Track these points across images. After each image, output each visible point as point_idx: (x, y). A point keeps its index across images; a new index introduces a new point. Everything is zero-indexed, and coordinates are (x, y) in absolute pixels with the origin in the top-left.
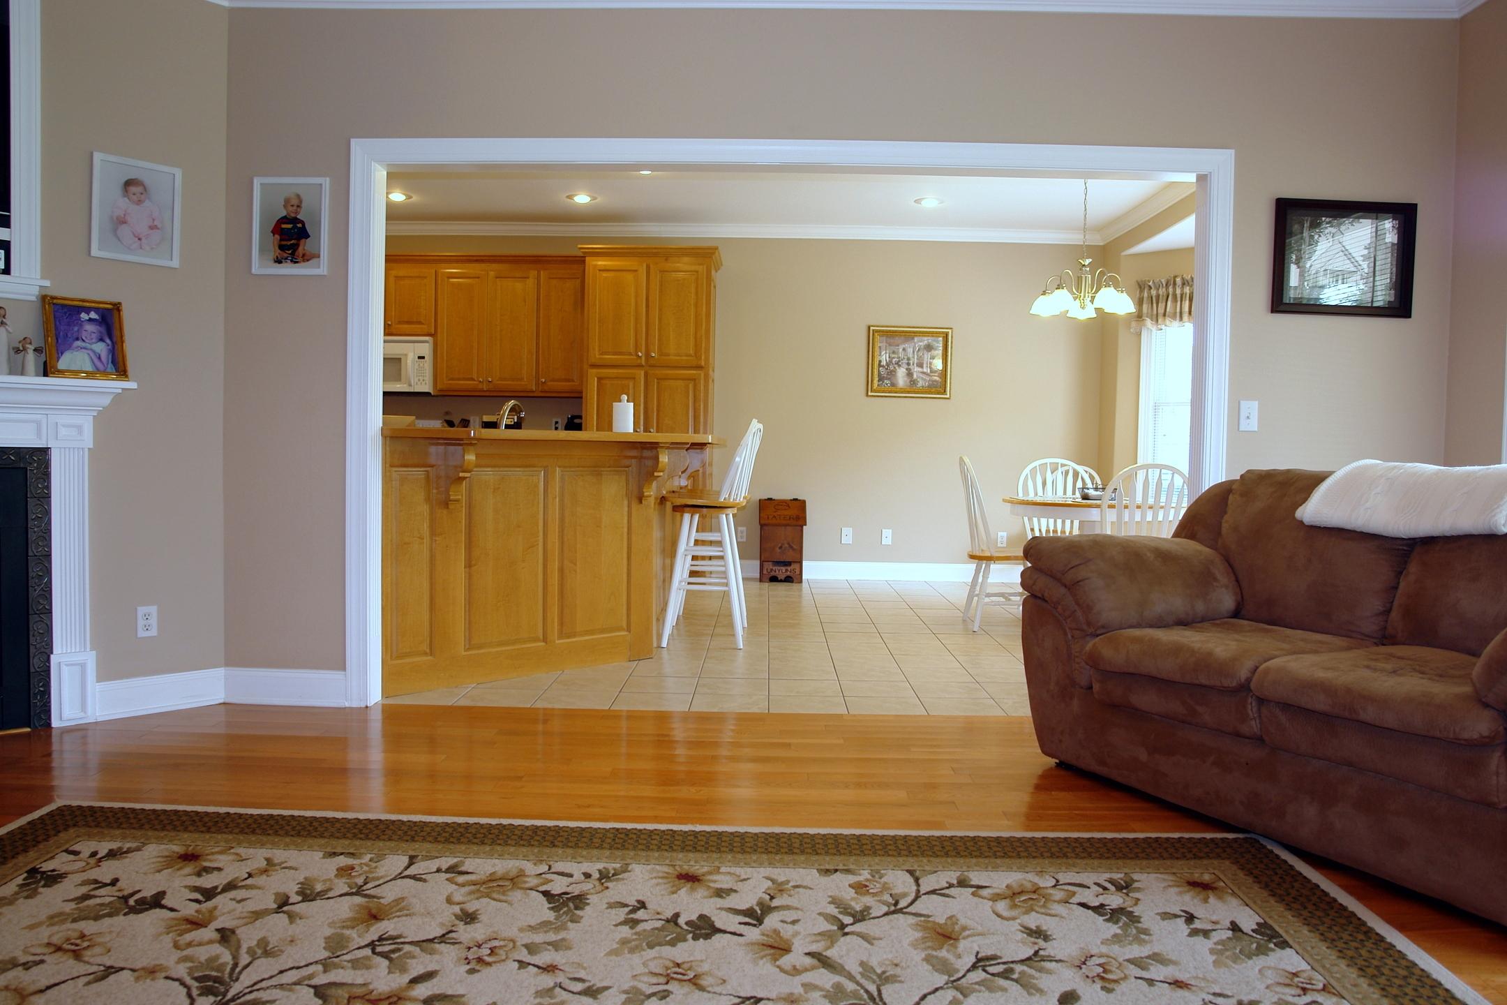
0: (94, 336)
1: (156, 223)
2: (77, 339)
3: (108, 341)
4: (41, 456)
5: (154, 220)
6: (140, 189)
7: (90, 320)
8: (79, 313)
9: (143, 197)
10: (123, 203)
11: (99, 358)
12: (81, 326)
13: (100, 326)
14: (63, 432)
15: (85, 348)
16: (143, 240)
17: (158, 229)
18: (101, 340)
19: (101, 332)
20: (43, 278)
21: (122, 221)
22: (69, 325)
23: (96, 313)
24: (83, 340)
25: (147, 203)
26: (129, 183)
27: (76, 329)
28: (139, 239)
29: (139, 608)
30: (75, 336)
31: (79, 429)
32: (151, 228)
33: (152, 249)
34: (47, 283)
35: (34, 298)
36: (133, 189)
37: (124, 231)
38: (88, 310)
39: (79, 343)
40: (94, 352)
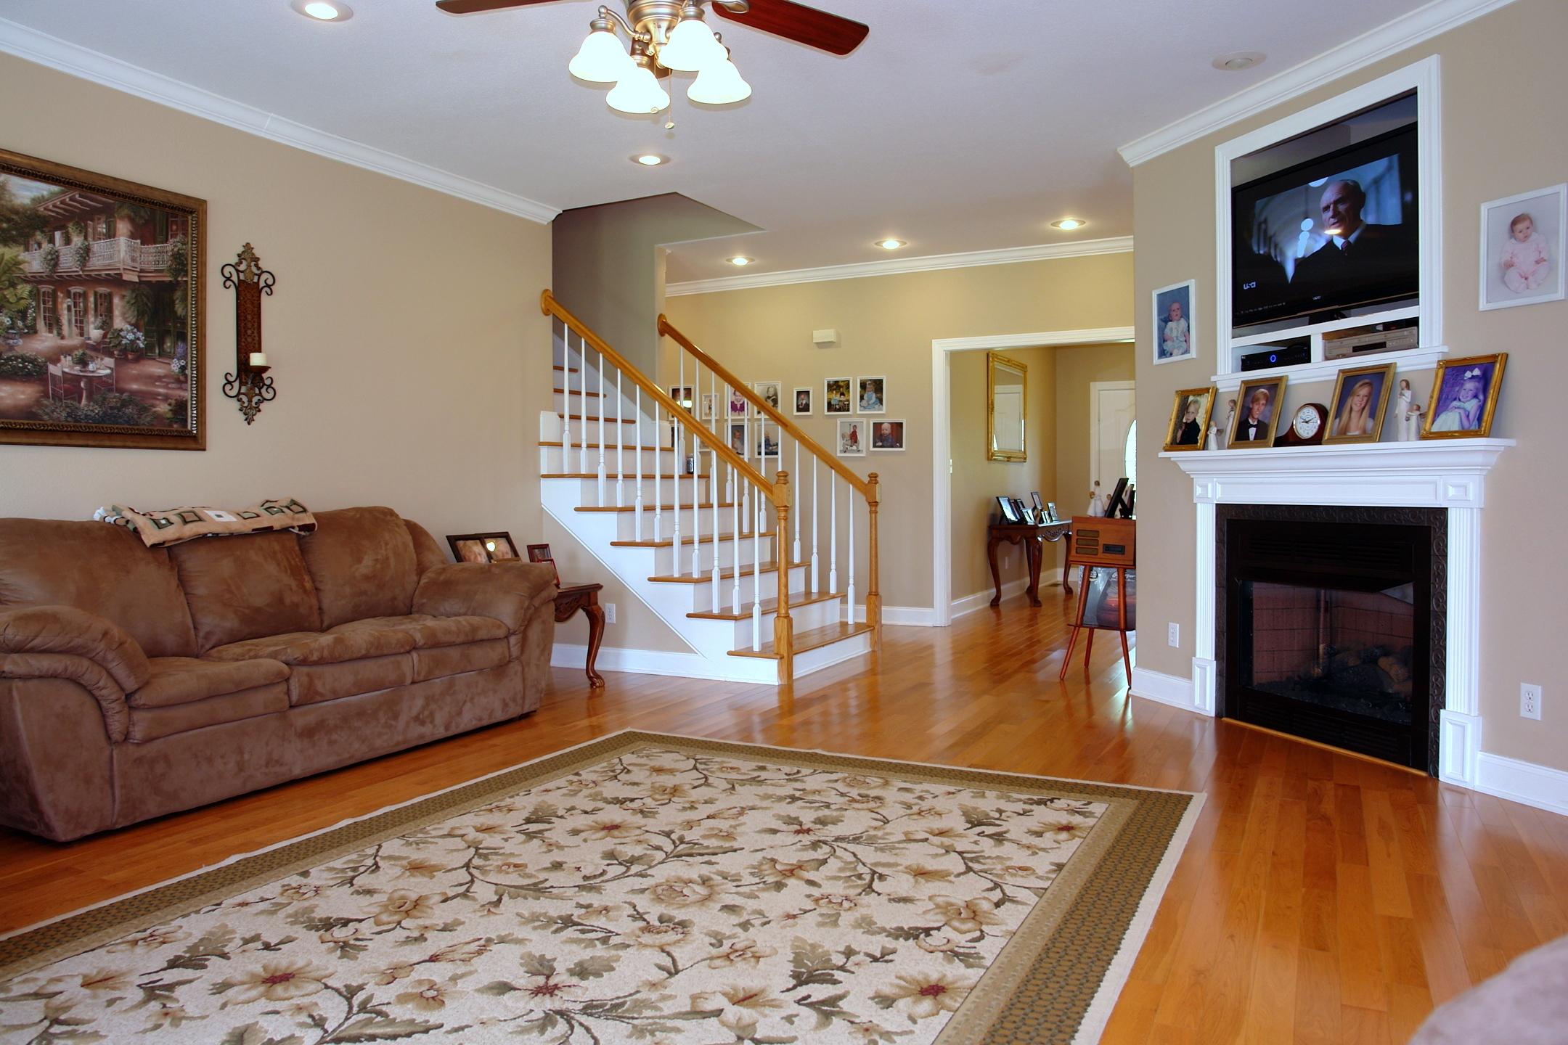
0: (1470, 394)
1: (1542, 256)
2: (1455, 399)
3: (1481, 397)
4: (1440, 515)
5: (1540, 252)
6: (1526, 223)
7: (1473, 377)
8: (1465, 372)
9: (1529, 231)
10: (1512, 245)
11: (1468, 416)
12: (1462, 385)
13: (1479, 382)
14: (1452, 492)
15: (1459, 408)
16: (1531, 279)
17: (1545, 260)
18: (1476, 396)
19: (1477, 389)
20: (1444, 344)
21: (1509, 265)
22: (1453, 386)
23: (1479, 369)
24: (1460, 400)
25: (1534, 236)
26: (1515, 223)
27: (1457, 389)
28: (1526, 279)
29: (1522, 684)
30: (1454, 397)
31: (1465, 487)
32: (1537, 262)
33: (1539, 285)
34: (1445, 349)
35: (1435, 365)
36: (1519, 226)
37: (1513, 274)
38: (1471, 368)
39: (1456, 403)
40: (1465, 409)
